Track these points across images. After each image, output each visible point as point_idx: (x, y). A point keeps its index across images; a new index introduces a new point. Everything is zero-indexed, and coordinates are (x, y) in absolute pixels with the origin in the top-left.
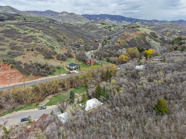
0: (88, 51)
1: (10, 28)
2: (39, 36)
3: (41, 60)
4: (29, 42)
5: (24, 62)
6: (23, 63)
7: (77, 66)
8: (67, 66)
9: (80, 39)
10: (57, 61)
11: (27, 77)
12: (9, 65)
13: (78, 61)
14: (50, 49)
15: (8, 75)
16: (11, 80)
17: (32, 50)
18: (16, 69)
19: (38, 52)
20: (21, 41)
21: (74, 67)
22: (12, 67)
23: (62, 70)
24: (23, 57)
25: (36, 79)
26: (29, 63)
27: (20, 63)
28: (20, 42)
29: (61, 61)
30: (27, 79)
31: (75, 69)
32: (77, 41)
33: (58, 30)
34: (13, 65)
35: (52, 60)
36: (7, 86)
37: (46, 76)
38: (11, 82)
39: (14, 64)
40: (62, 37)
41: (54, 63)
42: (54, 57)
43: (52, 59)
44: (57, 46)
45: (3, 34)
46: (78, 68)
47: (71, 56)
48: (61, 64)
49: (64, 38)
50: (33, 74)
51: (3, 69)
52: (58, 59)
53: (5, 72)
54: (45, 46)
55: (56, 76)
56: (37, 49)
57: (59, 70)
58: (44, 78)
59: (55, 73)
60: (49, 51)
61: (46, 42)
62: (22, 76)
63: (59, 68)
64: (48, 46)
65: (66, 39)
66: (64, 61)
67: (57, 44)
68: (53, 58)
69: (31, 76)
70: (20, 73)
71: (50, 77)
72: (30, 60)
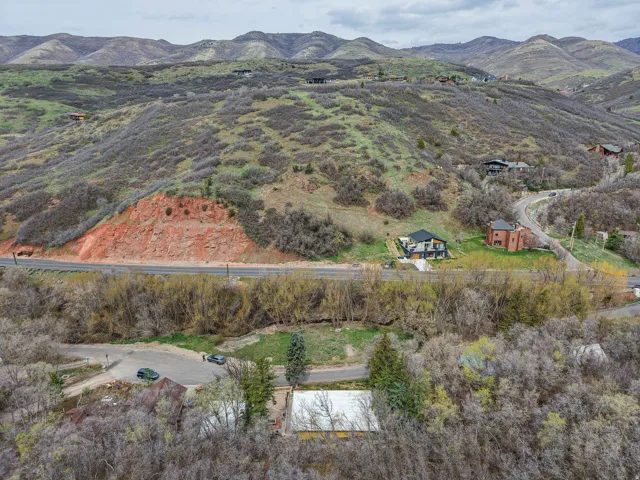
0: (537, 191)
1: (292, 103)
2: (358, 127)
3: (321, 204)
4: (316, 146)
5: (269, 203)
6: (266, 208)
7: (435, 245)
8: (402, 239)
9: (526, 141)
10: (375, 213)
11: (257, 252)
12: (226, 206)
13: (458, 224)
14: (366, 172)
15: (216, 235)
16: (218, 250)
17: (309, 171)
18: (239, 221)
19: (323, 179)
20: (297, 140)
21: (421, 247)
22: (232, 214)
23: (375, 249)
24: (275, 189)
25: (281, 261)
26: (281, 210)
27: (260, 205)
28: (293, 145)
29: (389, 218)
30: (256, 257)
31: (425, 254)
32: (507, 147)
33: (444, 106)
34: (236, 211)
35: (359, 208)
36: (203, 264)
37: (312, 258)
38: (215, 257)
39: (240, 205)
40: (446, 131)
41: (357, 220)
42: (371, 199)
43: (358, 205)
44: (399, 163)
45: (267, 119)
46: (439, 253)
47: (434, 204)
48: (383, 225)
49: (454, 133)
50: (277, 246)
51: (210, 216)
52: (379, 210)
53: (212, 226)
54: (355, 160)
55: (344, 266)
56: (324, 169)
57: (363, 247)
58: (303, 264)
59: (345, 254)
60: (359, 177)
61: (365, 148)
62: (245, 245)
63: (367, 240)
64: (366, 161)
65: (459, 139)
66: (398, 218)
67: (406, 154)
68: (363, 203)
69: (268, 249)
70: (244, 235)
71: (323, 265)
72: (289, 200)
